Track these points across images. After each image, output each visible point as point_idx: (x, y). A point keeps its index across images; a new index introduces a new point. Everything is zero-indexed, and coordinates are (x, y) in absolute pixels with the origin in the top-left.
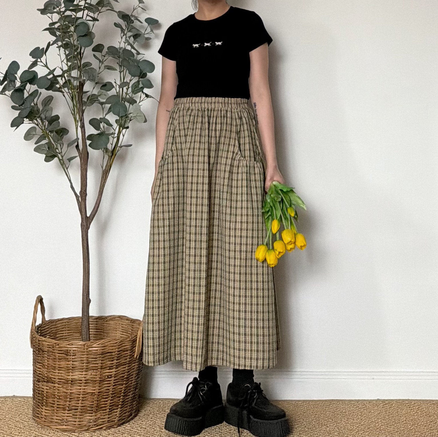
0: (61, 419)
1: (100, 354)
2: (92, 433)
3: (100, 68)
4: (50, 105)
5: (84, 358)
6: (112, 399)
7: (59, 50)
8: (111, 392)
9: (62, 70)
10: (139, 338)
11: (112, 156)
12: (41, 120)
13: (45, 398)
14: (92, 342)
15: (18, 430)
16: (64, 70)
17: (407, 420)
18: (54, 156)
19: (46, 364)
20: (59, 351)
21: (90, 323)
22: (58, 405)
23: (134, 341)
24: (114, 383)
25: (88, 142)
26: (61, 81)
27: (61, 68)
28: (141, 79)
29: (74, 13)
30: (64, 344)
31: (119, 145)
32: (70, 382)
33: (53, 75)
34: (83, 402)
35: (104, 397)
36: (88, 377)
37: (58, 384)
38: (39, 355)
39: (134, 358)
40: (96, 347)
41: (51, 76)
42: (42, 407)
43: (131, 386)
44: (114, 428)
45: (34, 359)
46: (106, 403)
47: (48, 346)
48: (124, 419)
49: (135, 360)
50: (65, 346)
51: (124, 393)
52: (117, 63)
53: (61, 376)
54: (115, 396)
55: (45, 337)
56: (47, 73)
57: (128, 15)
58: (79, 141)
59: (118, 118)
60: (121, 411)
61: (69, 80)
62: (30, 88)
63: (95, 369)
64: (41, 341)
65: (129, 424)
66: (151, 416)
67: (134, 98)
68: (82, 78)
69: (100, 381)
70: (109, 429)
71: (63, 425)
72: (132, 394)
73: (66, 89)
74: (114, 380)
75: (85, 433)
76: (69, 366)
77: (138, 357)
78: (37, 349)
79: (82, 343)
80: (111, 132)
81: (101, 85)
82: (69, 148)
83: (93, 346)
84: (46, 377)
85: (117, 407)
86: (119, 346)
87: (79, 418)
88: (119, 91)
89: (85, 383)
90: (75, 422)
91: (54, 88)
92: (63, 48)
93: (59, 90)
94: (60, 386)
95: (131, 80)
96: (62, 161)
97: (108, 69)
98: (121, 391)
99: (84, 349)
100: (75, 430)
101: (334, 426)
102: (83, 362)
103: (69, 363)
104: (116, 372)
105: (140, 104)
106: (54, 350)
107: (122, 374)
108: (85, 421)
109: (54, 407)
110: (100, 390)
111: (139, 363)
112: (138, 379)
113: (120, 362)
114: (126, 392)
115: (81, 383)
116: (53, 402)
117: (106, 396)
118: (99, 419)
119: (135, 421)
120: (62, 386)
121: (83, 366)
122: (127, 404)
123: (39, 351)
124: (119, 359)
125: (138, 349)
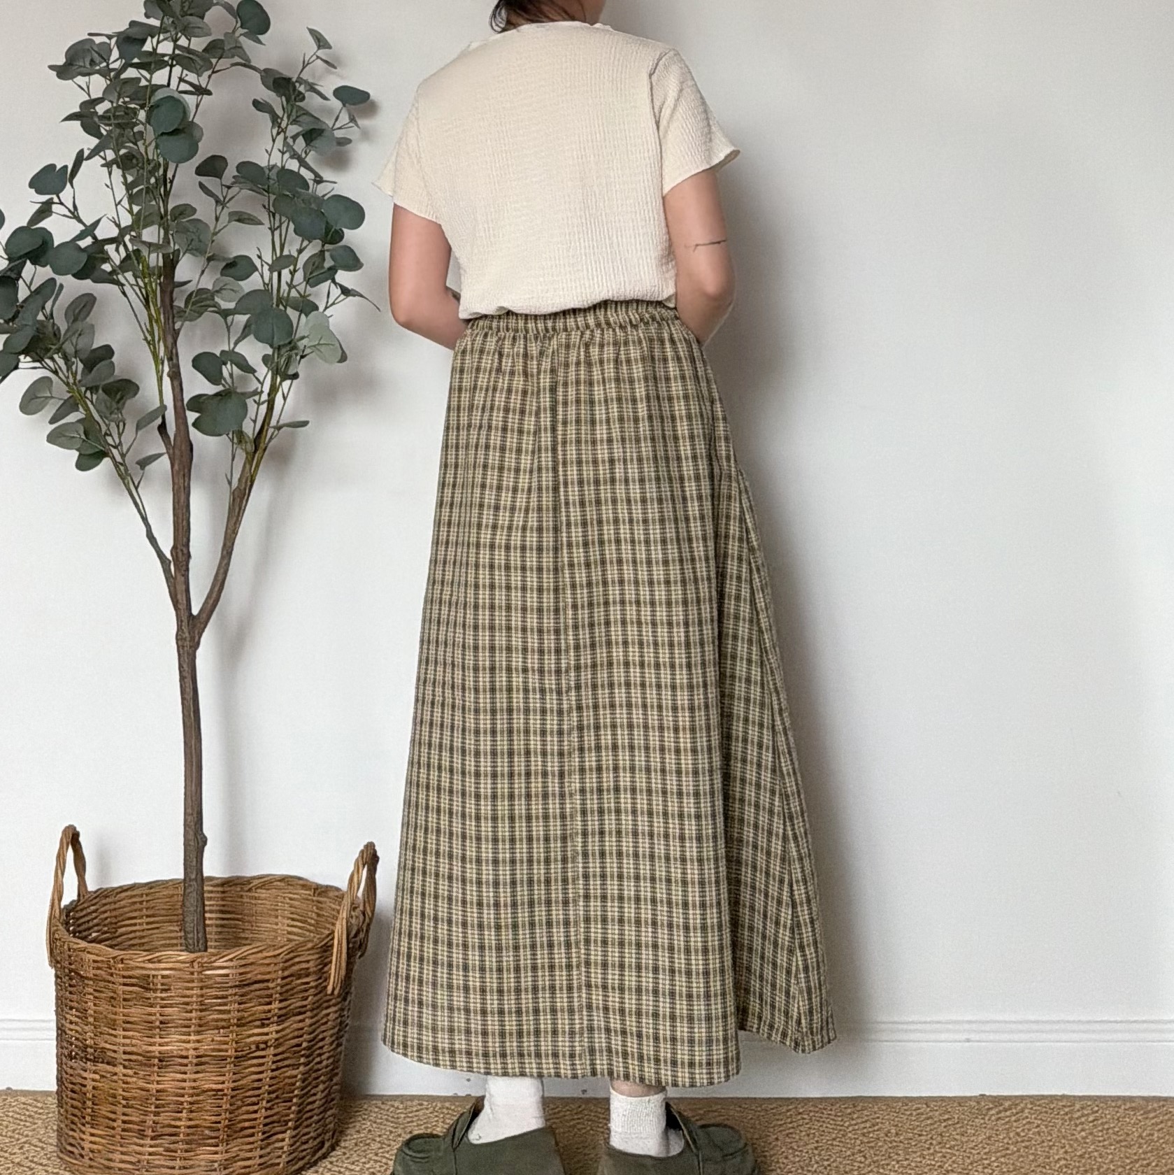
0: (133, 1160)
1: (236, 986)
3: (217, 219)
4: (88, 319)
5: (191, 996)
6: (269, 1105)
7: (110, 173)
8: (267, 1087)
9: (118, 226)
10: (340, 943)
11: (255, 452)
12: (66, 358)
13: (89, 1103)
14: (214, 955)
16: (123, 225)
18: (100, 455)
19: (92, 1012)
20: (124, 977)
21: (206, 895)
22: (124, 1122)
23: (327, 948)
25: (192, 416)
26: (116, 255)
27: (115, 222)
28: (327, 247)
29: (144, 73)
30: (138, 960)
31: (273, 422)
32: (156, 1060)
33: (95, 237)
34: (191, 1116)
35: (249, 1100)
36: (204, 1048)
37: (125, 1067)
38: (71, 989)
39: (326, 995)
40: (223, 966)
41: (88, 241)
42: (79, 1125)
43: (319, 1070)
45: (58, 998)
46: (254, 1116)
47: (96, 965)
48: (303, 1158)
49: (330, 1000)
50: (142, 965)
51: (302, 1088)
52: (264, 207)
53: (133, 1045)
54: (277, 1097)
55: (86, 939)
56: (78, 232)
57: (288, 80)
58: (167, 413)
59: (269, 351)
60: (294, 1137)
61: (137, 252)
62: (32, 274)
63: (223, 1028)
64: (75, 950)
66: (375, 1146)
67: (311, 298)
68: (172, 245)
69: (236, 1058)
72: (323, 1092)
73: (129, 275)
74: (275, 1055)
76: (154, 1018)
77: (336, 992)
78: (67, 971)
79: (185, 956)
80: (252, 389)
81: (224, 264)
82: (139, 433)
83: (216, 964)
84: (91, 1047)
85: (283, 1128)
86: (284, 963)
87: (181, 1158)
88: (271, 279)
89: (197, 1065)
90: (173, 1168)
91: (96, 274)
92: (118, 167)
93: (110, 278)
94: (130, 1072)
95: (300, 251)
96: (122, 468)
97: (239, 220)
98: (294, 1084)
99: (192, 973)
102: (189, 1008)
103: (153, 1010)
104: (279, 1035)
105: (328, 313)
106: (112, 975)
107: (294, 1038)
108: (200, 1166)
109: (113, 1128)
110: (236, 1084)
111: (339, 1006)
112: (339, 1049)
113: (290, 1005)
114: (306, 1087)
115: (186, 1065)
116: (113, 1116)
117: (254, 1099)
118: (235, 1162)
119: (331, 1163)
120: (135, 1073)
121: (191, 1020)
122: (311, 1117)
123: (71, 979)
124: (286, 1000)
125: (335, 971)
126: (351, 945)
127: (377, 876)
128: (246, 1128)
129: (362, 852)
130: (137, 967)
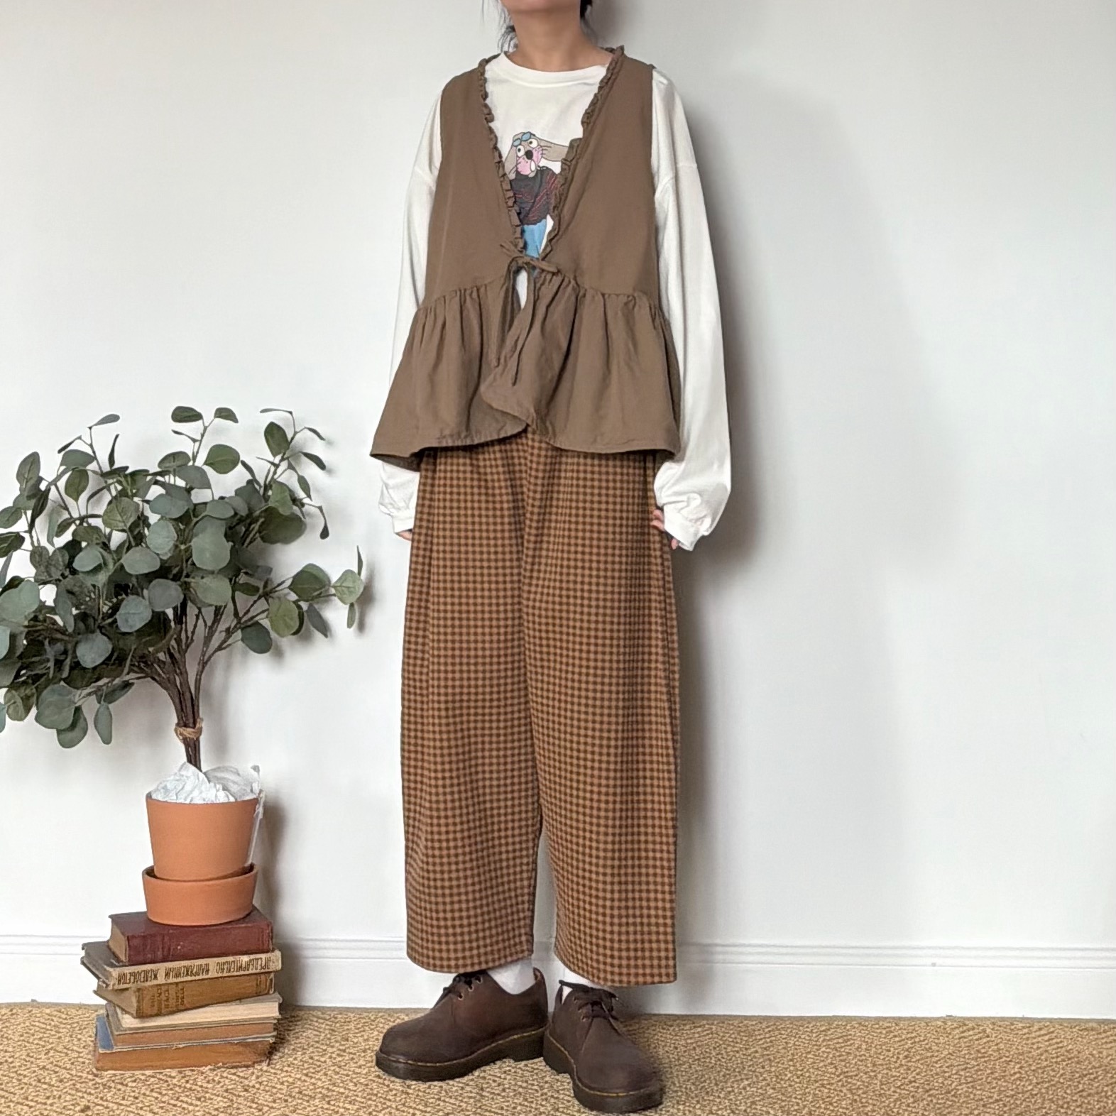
15: (45, 1090)
17: (1023, 1071)
101: (840, 1083)
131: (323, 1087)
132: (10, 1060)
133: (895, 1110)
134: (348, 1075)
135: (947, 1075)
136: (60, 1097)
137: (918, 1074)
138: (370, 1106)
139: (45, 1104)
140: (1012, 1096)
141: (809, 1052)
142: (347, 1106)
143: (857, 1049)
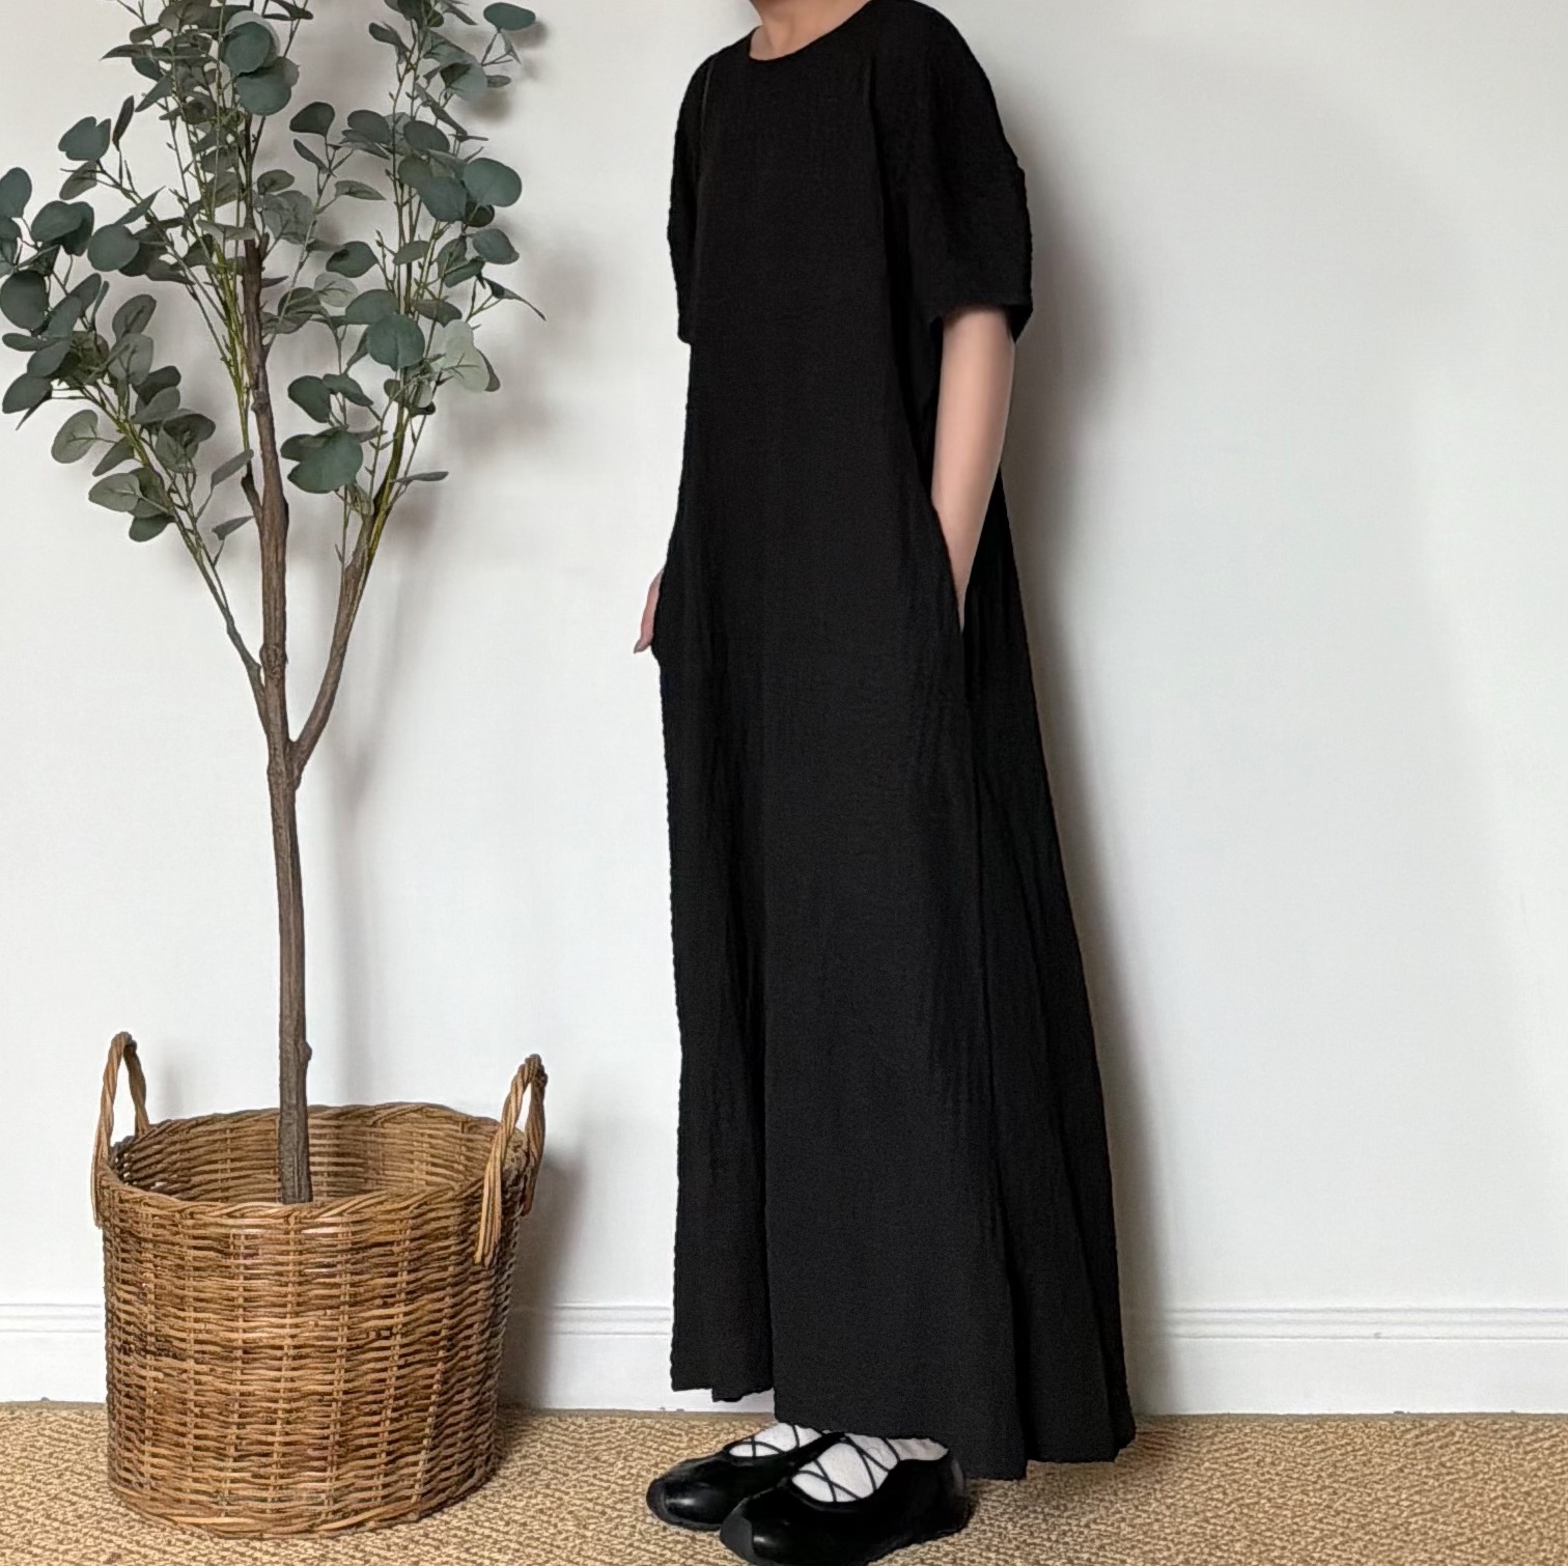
0: (211, 1490)
1: (347, 1251)
2: (324, 1541)
3: (320, 192)
5: (286, 1264)
6: (396, 1415)
8: (392, 1391)
10: (492, 1191)
11: (375, 515)
13: (149, 1412)
14: (321, 1206)
15: (58, 1529)
17: (1508, 1495)
18: (163, 519)
19: (151, 1286)
20: (195, 1238)
21: (311, 1131)
22: (197, 1437)
23: (474, 1199)
24: (401, 1356)
28: (470, 230)
30: (213, 1213)
31: (400, 474)
32: (239, 1353)
34: (288, 1428)
35: (367, 1408)
36: (305, 1335)
37: (197, 1362)
38: (125, 1255)
39: (474, 1264)
40: (330, 1223)
42: (137, 1442)
43: (464, 1369)
44: (410, 1522)
45: (106, 1270)
46: (374, 1430)
47: (156, 1222)
48: (443, 1490)
49: (478, 1272)
50: (219, 1220)
51: (441, 1394)
53: (208, 1332)
54: (406, 1405)
55: (146, 1188)
56: (126, 211)
58: (253, 462)
59: (392, 375)
60: (430, 1460)
62: (69, 268)
63: (331, 1308)
64: (127, 1201)
65: (464, 1508)
66: (545, 1475)
67: (449, 301)
69: (349, 1350)
70: (390, 1527)
71: (217, 1514)
72: (470, 1399)
74: (403, 1346)
75: (301, 1543)
76: (234, 1294)
77: (488, 1262)
78: (118, 1230)
79: (277, 1208)
80: (368, 428)
81: (331, 254)
82: (216, 488)
83: (320, 1220)
84: (151, 1334)
85: (418, 1448)
86: (413, 1218)
87: (275, 1487)
88: (397, 274)
89: (295, 1358)
90: (264, 1500)
91: (154, 268)
93: (174, 274)
94: (205, 1368)
95: (437, 236)
96: (192, 537)
97: (350, 194)
98: (430, 1386)
99: (287, 1233)
100: (261, 1532)
101: (1232, 1516)
102: (284, 1279)
103: (234, 1282)
104: (408, 1318)
105: (473, 322)
106: (177, 1236)
107: (432, 1322)
108: (301, 1498)
109: (183, 1446)
110: (350, 1385)
111: (493, 1280)
112: (494, 1341)
113: (423, 1277)
114: (445, 1393)
115: (281, 1359)
116: (182, 1429)
117: (375, 1407)
118: (350, 1492)
119: (485, 1497)
120: (212, 1370)
121: (285, 1296)
122: (456, 1433)
123: (124, 1241)
124: (416, 1270)
125: (486, 1231)
126: (508, 1196)
127: (545, 1103)
128: (363, 1447)
129: (522, 1069)
130: (211, 1224)
131: (459, 1528)
132: (8, 1486)
133: (1316, 1555)
134: (496, 1510)
135: (1393, 1501)
136: (77, 1541)
137: (1348, 1500)
138: (529, 1556)
139: (56, 1550)
140: (1491, 1533)
141: (1186, 1470)
142: (496, 1556)
143: (1258, 1464)
